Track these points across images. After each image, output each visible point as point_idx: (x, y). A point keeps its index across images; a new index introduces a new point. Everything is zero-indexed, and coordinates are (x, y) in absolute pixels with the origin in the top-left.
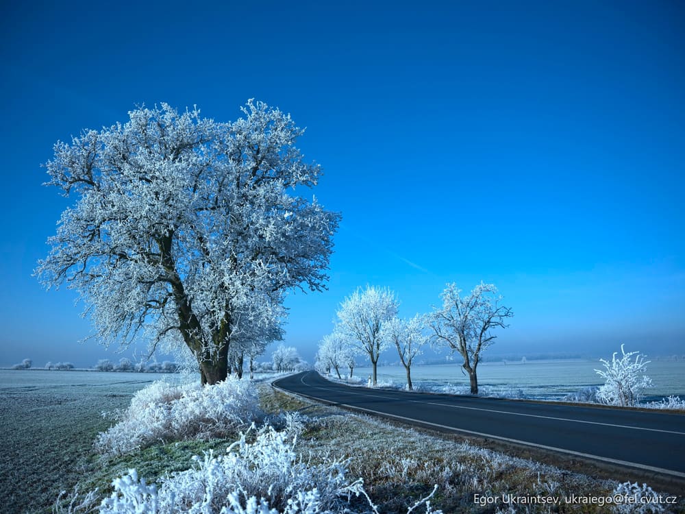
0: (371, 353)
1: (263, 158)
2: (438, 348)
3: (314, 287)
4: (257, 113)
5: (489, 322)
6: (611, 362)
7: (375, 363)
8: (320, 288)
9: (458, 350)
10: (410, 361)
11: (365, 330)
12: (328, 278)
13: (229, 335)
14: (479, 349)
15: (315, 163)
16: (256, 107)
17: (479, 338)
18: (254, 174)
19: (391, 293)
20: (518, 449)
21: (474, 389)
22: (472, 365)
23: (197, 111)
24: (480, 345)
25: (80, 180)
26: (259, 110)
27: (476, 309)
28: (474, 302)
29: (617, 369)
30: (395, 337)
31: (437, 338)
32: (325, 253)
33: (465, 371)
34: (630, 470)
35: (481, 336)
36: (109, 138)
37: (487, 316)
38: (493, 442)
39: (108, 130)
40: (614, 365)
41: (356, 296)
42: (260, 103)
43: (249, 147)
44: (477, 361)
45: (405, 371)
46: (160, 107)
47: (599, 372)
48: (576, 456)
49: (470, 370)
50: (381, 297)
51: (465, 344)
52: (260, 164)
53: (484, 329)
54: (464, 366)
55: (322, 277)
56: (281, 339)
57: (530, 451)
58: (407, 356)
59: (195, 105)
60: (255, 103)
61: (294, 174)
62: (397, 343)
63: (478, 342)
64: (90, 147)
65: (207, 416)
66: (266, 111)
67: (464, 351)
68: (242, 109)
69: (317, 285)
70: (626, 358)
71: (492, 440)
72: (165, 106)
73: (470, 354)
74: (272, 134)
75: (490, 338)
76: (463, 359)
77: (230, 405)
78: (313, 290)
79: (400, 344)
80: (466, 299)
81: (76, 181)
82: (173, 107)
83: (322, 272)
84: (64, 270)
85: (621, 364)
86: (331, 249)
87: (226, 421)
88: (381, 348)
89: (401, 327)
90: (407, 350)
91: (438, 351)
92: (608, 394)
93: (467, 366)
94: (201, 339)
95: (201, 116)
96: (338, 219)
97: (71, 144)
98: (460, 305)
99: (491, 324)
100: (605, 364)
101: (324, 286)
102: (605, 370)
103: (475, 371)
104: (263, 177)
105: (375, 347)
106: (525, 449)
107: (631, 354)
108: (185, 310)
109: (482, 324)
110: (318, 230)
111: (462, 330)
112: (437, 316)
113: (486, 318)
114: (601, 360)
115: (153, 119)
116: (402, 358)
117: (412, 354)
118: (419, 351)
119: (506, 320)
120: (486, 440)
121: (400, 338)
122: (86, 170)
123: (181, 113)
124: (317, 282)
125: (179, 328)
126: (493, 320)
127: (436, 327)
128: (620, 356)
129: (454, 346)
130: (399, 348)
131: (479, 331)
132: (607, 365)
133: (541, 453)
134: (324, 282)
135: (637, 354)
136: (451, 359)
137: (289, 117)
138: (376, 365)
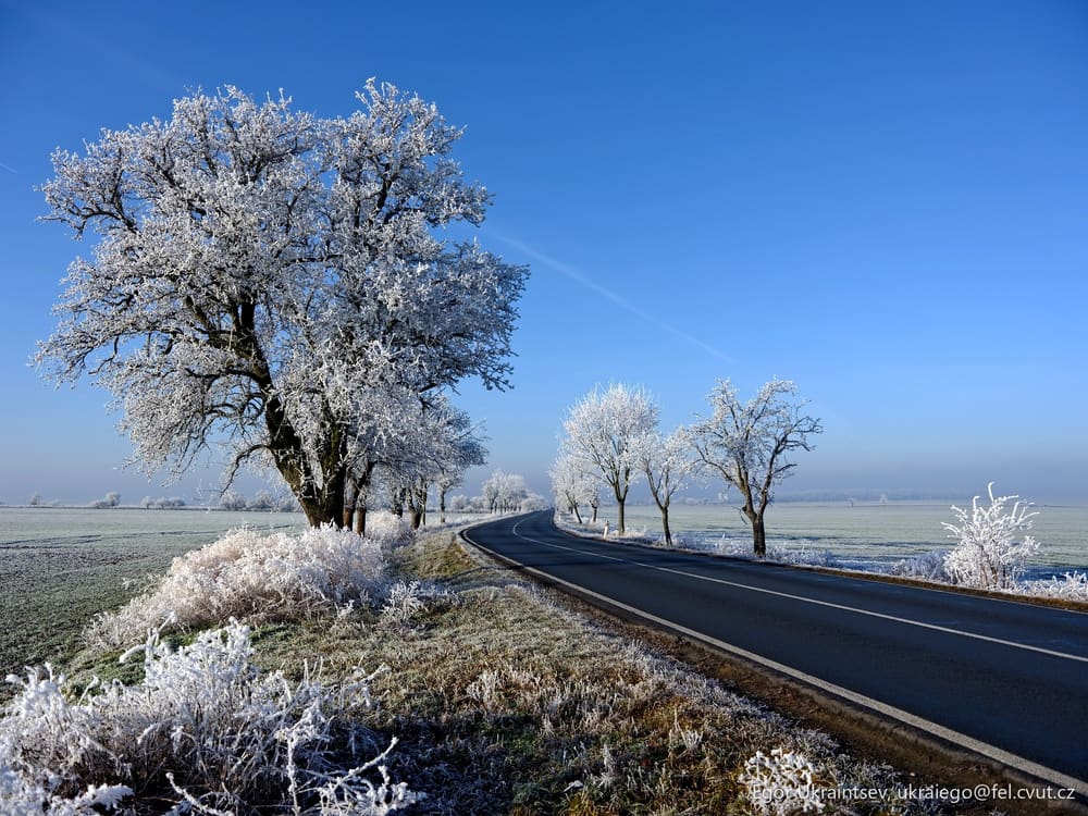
0: (616, 485)
1: (395, 178)
2: (704, 480)
3: (492, 384)
4: (382, 103)
5: (784, 440)
6: (971, 512)
7: (621, 501)
8: (501, 385)
9: (736, 484)
10: (668, 499)
11: (605, 450)
12: (512, 369)
13: (343, 457)
14: (768, 484)
15: (478, 184)
16: (380, 93)
17: (768, 466)
18: (381, 204)
19: (647, 394)
20: (718, 658)
21: (760, 547)
22: (757, 508)
23: (286, 99)
24: (769, 477)
25: (101, 212)
26: (387, 96)
27: (764, 419)
28: (761, 406)
29: (978, 524)
30: (647, 462)
31: (704, 465)
32: (504, 328)
33: (746, 517)
34: (859, 715)
35: (771, 464)
36: (136, 143)
37: (781, 431)
38: (688, 644)
39: (138, 131)
40: (975, 516)
41: (592, 398)
42: (386, 86)
43: (371, 158)
44: (765, 503)
45: (661, 514)
46: (225, 94)
47: (950, 527)
48: (793, 679)
49: (754, 516)
50: (632, 400)
51: (746, 473)
52: (390, 186)
53: (777, 452)
54: (745, 509)
55: (501, 369)
56: (482, 462)
57: (732, 663)
58: (663, 492)
59: (281, 90)
60: (377, 86)
61: (446, 203)
62: (648, 471)
63: (767, 472)
64: (112, 159)
65: (267, 588)
66: (397, 99)
67: (745, 485)
68: (358, 95)
69: (496, 381)
70: (996, 508)
71: (688, 640)
72: (232, 90)
73: (754, 491)
74: (405, 136)
75: (788, 466)
76: (743, 498)
77: (309, 571)
78: (490, 388)
79: (654, 473)
80: (749, 404)
81: (94, 214)
82: (246, 93)
83: (503, 360)
84: (81, 357)
85: (986, 517)
86: (511, 323)
87: (297, 597)
88: (630, 478)
89: (654, 445)
90: (663, 482)
91: (705, 485)
92: (964, 564)
93: (748, 509)
94: (299, 464)
95: (292, 108)
96: (524, 276)
97: (83, 154)
98: (738, 413)
99: (789, 444)
100: (960, 514)
101: (506, 382)
102: (960, 525)
103: (761, 518)
104: (398, 209)
105: (622, 476)
106: (726, 660)
107: (1005, 499)
108: (275, 417)
109: (773, 444)
110: (481, 292)
111: (740, 452)
112: (702, 431)
113: (780, 434)
114: (954, 507)
115: (216, 113)
116: (655, 494)
117: (671, 489)
118: (681, 485)
119: (811, 439)
120: (680, 640)
121: (653, 463)
122: (109, 196)
123: (259, 101)
124: (495, 375)
125: (269, 447)
126: (789, 438)
127: (702, 446)
128: (985, 503)
129: (729, 478)
130: (651, 479)
131: (768, 455)
132: (963, 515)
133: (745, 669)
134: (506, 376)
135: (1015, 500)
136: (726, 497)
137: (433, 107)
138: (623, 505)
